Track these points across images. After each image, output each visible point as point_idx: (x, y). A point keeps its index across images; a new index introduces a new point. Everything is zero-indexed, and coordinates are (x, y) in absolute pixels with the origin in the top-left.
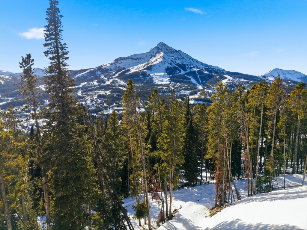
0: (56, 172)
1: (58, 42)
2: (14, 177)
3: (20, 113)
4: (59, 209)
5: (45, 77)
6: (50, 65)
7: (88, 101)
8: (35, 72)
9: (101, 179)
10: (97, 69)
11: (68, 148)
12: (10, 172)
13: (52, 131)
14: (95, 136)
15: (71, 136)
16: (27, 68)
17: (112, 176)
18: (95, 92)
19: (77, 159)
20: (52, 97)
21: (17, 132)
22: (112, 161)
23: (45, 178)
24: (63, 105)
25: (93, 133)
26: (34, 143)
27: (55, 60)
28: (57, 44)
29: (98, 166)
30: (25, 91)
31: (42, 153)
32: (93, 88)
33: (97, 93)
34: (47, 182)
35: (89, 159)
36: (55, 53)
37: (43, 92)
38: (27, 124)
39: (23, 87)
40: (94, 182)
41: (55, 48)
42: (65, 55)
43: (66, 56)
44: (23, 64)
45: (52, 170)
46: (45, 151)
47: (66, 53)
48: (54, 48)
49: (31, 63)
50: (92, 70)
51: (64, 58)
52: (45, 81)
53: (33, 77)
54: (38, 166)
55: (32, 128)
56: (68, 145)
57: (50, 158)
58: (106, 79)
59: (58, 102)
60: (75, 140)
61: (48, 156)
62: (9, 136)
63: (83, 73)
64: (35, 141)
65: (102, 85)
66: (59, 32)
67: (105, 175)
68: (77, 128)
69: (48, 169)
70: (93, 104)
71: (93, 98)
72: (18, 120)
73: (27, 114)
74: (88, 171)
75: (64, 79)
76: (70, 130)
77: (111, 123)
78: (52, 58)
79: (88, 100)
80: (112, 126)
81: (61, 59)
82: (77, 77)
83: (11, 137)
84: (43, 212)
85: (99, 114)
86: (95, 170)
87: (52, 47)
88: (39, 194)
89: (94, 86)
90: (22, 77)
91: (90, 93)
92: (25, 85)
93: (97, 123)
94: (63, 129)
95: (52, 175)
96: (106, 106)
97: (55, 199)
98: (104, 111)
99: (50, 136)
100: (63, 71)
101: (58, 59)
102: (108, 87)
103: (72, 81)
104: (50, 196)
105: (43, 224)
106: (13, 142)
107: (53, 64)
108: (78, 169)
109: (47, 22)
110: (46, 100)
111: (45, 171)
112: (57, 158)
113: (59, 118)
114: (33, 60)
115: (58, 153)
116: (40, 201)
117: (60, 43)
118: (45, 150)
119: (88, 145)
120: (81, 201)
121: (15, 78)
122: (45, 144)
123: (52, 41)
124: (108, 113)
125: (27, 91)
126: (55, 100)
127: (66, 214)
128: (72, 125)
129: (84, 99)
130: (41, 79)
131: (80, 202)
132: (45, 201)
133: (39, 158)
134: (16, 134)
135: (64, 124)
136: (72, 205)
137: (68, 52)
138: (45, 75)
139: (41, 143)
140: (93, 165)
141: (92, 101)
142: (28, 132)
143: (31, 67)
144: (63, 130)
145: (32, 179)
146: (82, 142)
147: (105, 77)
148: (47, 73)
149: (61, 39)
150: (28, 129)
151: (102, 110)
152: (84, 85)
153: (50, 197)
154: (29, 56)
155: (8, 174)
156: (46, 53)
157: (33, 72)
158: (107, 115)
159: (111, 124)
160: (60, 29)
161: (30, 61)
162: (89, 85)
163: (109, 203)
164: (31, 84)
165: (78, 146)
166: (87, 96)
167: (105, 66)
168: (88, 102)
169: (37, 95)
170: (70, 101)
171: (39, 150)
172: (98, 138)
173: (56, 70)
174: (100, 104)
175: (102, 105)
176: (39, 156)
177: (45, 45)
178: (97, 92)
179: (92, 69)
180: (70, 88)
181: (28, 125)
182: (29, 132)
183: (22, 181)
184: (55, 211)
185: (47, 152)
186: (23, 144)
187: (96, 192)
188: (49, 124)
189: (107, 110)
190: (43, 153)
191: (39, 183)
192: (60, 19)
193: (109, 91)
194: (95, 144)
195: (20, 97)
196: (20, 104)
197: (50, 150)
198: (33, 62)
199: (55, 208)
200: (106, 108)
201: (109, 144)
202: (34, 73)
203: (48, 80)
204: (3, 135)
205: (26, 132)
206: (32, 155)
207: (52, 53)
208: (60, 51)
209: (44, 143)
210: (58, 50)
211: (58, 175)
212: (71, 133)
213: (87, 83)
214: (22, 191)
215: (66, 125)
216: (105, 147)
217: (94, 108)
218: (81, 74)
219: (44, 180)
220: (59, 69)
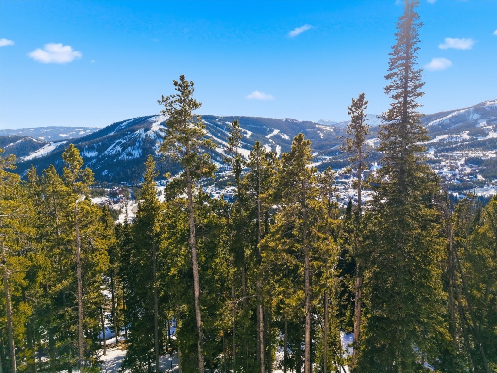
0: (376, 276)
1: (409, 69)
2: (321, 265)
3: (337, 178)
4: (373, 335)
5: (380, 126)
6: (391, 108)
7: (444, 168)
8: (368, 120)
9: (452, 314)
10: (473, 110)
11: (402, 243)
12: (317, 256)
13: (379, 211)
14: (452, 234)
15: (408, 225)
16: (357, 114)
17: (477, 317)
18: (462, 153)
19: (414, 266)
20: (387, 158)
21: (332, 204)
22: (482, 289)
23: (360, 280)
24: (402, 171)
25: (449, 227)
26: (351, 225)
27: (400, 100)
28: (406, 72)
29: (450, 289)
30: (350, 148)
31: (361, 241)
32: (459, 144)
33: (467, 154)
34: (361, 287)
35: (436, 272)
36: (401, 87)
37: (372, 149)
38: (344, 195)
39: (348, 142)
40: (439, 314)
41: (402, 79)
42: (417, 90)
43: (419, 90)
44: (353, 109)
45: (371, 271)
46: (365, 240)
47: (420, 86)
48: (400, 79)
49: (363, 107)
50: (461, 111)
51: (415, 95)
52: (380, 134)
53: (363, 127)
54: (353, 259)
55: (350, 202)
56: (402, 239)
57: (371, 252)
58: (491, 127)
59: (395, 167)
60: (414, 232)
61: (369, 248)
62: (322, 208)
63: (443, 118)
64: (354, 222)
65: (479, 139)
66: (413, 52)
67: (462, 310)
68: (421, 213)
69: (367, 268)
70: (455, 175)
71: (457, 164)
72: (335, 188)
73: (346, 180)
74: (432, 292)
75: (410, 129)
76: (408, 215)
77: (492, 214)
78: (396, 97)
79: (445, 166)
80: (492, 221)
81: (410, 97)
82: (431, 126)
83: (325, 210)
84: (350, 329)
85: (464, 194)
86: (444, 295)
87: (397, 79)
88: (347, 300)
89: (461, 142)
90: (348, 127)
91: (451, 154)
92: (352, 139)
93: (459, 211)
94: (397, 211)
95: (370, 279)
96: (483, 181)
97: (369, 316)
98: (476, 190)
99: (376, 218)
100: (410, 117)
101: (405, 97)
102: (493, 144)
103: (424, 132)
104: (364, 310)
105: (349, 346)
106: (326, 217)
107: (396, 105)
108: (413, 282)
109: (396, 40)
110: (374, 162)
111: (362, 269)
112: (381, 254)
113: (393, 192)
114: (366, 103)
115: (383, 247)
116: (346, 309)
117: (412, 70)
118: (366, 238)
119: (438, 247)
120: (411, 337)
121: (337, 129)
122: (367, 229)
123: (399, 69)
124: (484, 194)
125: (353, 148)
126: (391, 163)
127: (383, 347)
128: (414, 207)
129: (438, 164)
130: (375, 129)
131: (409, 339)
132: (356, 313)
133: (356, 248)
134: (331, 206)
135: (401, 203)
136: (395, 337)
137: (425, 83)
138: (381, 124)
139: (361, 226)
140: (440, 284)
141: (453, 169)
142: (343, 206)
143: (363, 112)
144: (396, 213)
145: (342, 275)
146: (428, 239)
147: (489, 124)
148: (384, 121)
149: (415, 63)
150: (344, 202)
151: (472, 188)
152: (442, 140)
153: (362, 311)
154: (362, 97)
155: (316, 259)
156: (388, 89)
157: (364, 120)
158: (481, 198)
159: (490, 216)
160: (416, 46)
161: (362, 103)
162: (450, 140)
163: (464, 365)
164: (359, 137)
165: (418, 243)
166: (444, 160)
167: (492, 103)
168: (446, 170)
169: (364, 154)
170: (415, 166)
171: (357, 236)
172: (456, 239)
173: (399, 115)
174: (468, 175)
175: (472, 178)
176: (356, 245)
177: (388, 77)
178: (466, 152)
179: (463, 109)
180: (418, 143)
181: (345, 197)
182: (346, 207)
183: (330, 274)
184: (367, 335)
185: (368, 242)
186: (338, 222)
187: (440, 333)
188: (376, 199)
189: (483, 187)
190: (363, 242)
191: (350, 284)
192: (418, 29)
193: (493, 152)
194: (451, 247)
195: (339, 156)
196: (339, 166)
197: (373, 239)
198: (367, 105)
199: (368, 331)
200: (481, 185)
201: (479, 254)
202: (366, 122)
203: (384, 131)
204: (316, 206)
205: (341, 206)
206: (346, 241)
207: (397, 88)
208: (411, 83)
209: (365, 227)
210: (406, 83)
211: (379, 282)
212: (409, 220)
213: (448, 136)
214: (328, 287)
215: (403, 206)
216: (469, 257)
217: (455, 182)
218: (438, 120)
219: (358, 282)
220: (404, 113)
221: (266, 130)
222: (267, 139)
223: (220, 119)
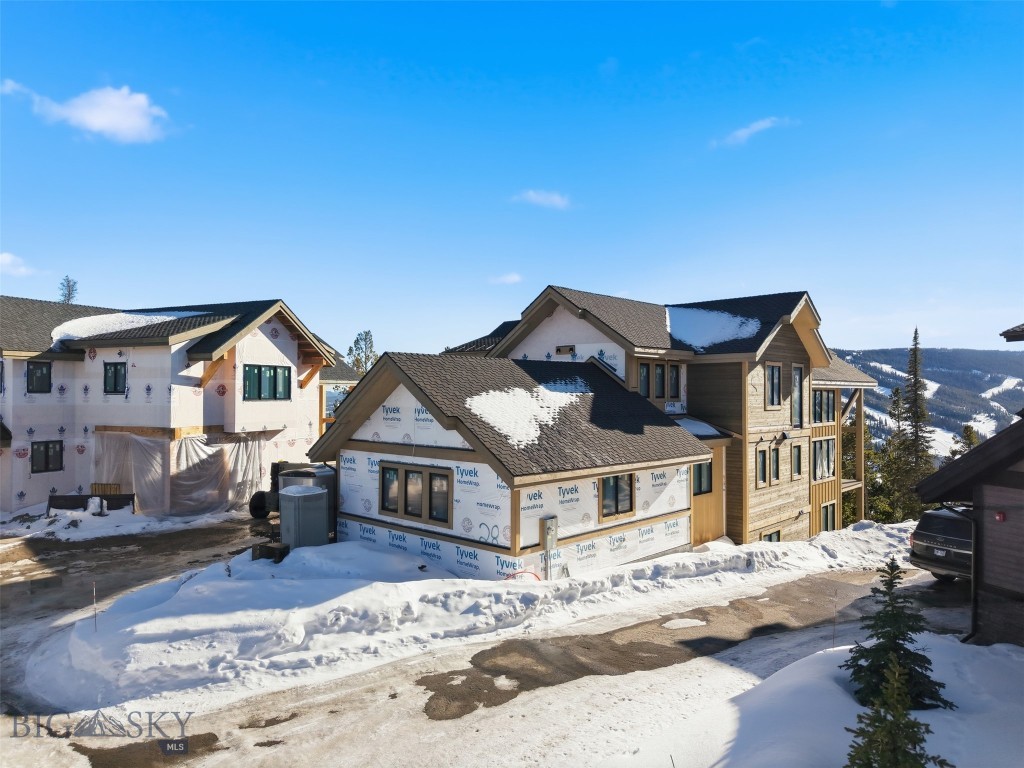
221: (980, 378)
222: (984, 400)
223: (854, 357)
